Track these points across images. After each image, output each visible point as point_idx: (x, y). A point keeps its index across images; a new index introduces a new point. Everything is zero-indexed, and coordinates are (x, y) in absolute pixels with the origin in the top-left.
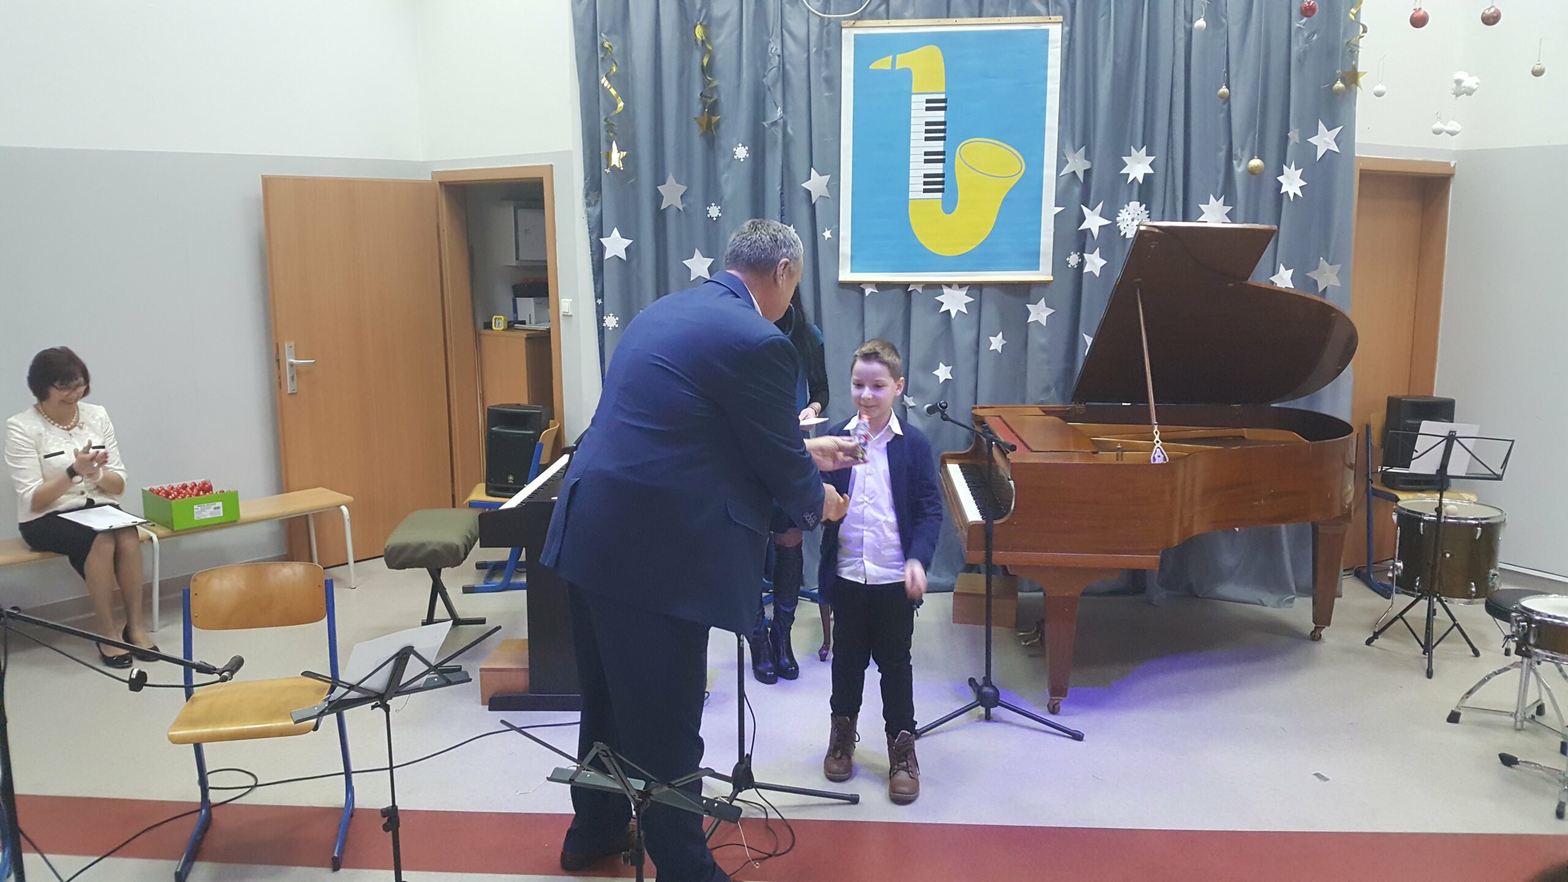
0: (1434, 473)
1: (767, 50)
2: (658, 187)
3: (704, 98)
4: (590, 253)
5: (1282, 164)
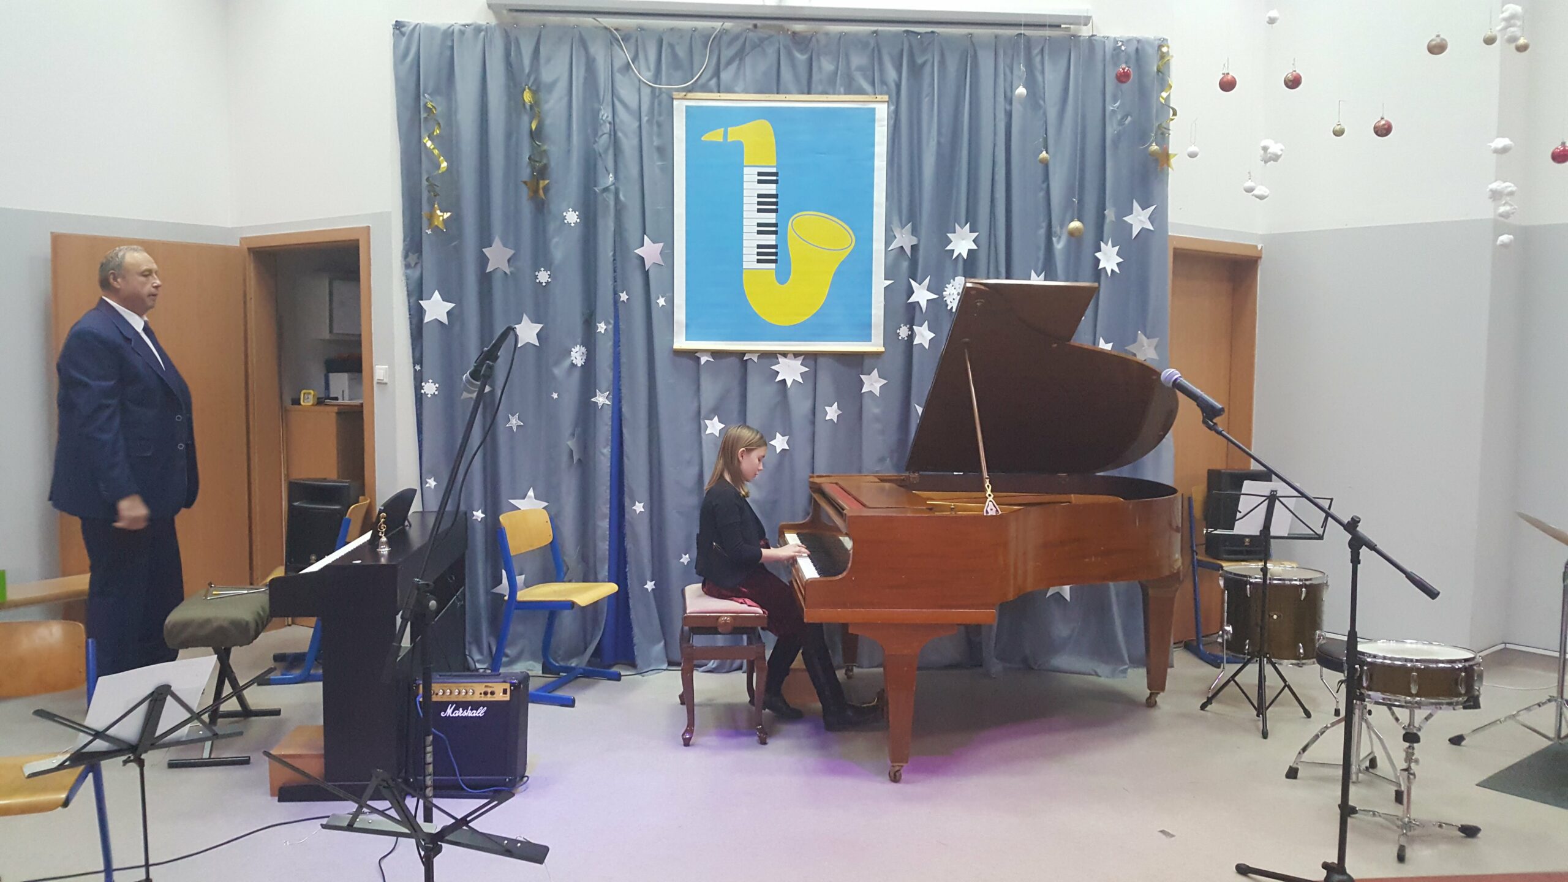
1: (598, 114)
2: (484, 250)
3: (532, 162)
4: (408, 316)
5: (1100, 237)
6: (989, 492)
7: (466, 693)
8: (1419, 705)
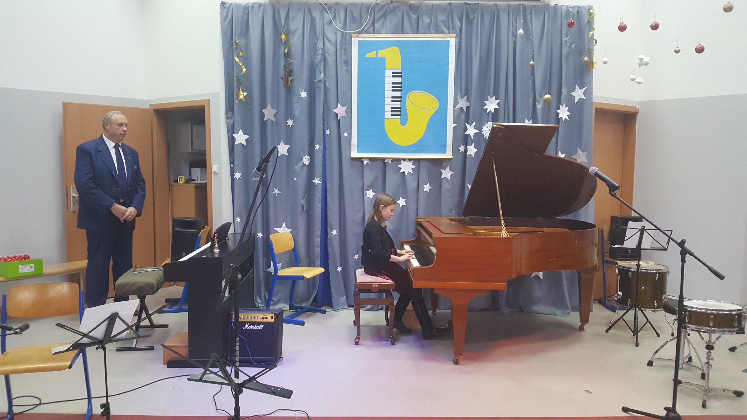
0: (635, 247)
1: (317, 45)
2: (263, 110)
3: (285, 68)
4: (228, 142)
5: (559, 103)
6: (503, 226)
7: (254, 318)
8: (714, 332)
